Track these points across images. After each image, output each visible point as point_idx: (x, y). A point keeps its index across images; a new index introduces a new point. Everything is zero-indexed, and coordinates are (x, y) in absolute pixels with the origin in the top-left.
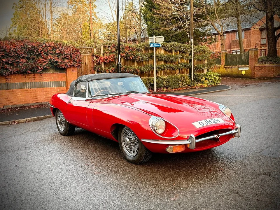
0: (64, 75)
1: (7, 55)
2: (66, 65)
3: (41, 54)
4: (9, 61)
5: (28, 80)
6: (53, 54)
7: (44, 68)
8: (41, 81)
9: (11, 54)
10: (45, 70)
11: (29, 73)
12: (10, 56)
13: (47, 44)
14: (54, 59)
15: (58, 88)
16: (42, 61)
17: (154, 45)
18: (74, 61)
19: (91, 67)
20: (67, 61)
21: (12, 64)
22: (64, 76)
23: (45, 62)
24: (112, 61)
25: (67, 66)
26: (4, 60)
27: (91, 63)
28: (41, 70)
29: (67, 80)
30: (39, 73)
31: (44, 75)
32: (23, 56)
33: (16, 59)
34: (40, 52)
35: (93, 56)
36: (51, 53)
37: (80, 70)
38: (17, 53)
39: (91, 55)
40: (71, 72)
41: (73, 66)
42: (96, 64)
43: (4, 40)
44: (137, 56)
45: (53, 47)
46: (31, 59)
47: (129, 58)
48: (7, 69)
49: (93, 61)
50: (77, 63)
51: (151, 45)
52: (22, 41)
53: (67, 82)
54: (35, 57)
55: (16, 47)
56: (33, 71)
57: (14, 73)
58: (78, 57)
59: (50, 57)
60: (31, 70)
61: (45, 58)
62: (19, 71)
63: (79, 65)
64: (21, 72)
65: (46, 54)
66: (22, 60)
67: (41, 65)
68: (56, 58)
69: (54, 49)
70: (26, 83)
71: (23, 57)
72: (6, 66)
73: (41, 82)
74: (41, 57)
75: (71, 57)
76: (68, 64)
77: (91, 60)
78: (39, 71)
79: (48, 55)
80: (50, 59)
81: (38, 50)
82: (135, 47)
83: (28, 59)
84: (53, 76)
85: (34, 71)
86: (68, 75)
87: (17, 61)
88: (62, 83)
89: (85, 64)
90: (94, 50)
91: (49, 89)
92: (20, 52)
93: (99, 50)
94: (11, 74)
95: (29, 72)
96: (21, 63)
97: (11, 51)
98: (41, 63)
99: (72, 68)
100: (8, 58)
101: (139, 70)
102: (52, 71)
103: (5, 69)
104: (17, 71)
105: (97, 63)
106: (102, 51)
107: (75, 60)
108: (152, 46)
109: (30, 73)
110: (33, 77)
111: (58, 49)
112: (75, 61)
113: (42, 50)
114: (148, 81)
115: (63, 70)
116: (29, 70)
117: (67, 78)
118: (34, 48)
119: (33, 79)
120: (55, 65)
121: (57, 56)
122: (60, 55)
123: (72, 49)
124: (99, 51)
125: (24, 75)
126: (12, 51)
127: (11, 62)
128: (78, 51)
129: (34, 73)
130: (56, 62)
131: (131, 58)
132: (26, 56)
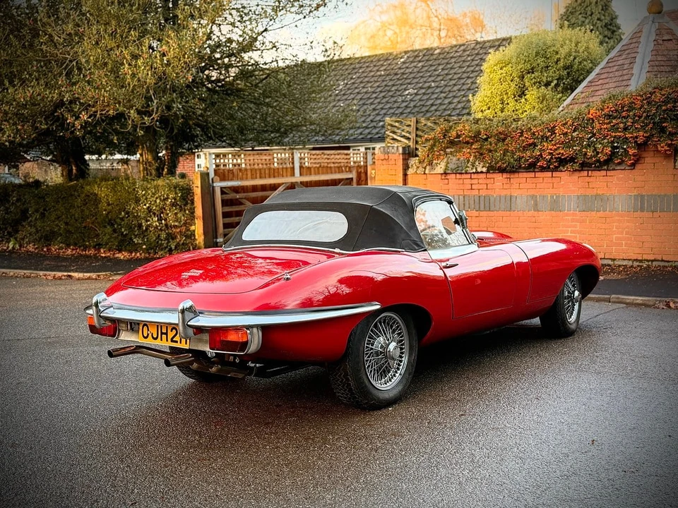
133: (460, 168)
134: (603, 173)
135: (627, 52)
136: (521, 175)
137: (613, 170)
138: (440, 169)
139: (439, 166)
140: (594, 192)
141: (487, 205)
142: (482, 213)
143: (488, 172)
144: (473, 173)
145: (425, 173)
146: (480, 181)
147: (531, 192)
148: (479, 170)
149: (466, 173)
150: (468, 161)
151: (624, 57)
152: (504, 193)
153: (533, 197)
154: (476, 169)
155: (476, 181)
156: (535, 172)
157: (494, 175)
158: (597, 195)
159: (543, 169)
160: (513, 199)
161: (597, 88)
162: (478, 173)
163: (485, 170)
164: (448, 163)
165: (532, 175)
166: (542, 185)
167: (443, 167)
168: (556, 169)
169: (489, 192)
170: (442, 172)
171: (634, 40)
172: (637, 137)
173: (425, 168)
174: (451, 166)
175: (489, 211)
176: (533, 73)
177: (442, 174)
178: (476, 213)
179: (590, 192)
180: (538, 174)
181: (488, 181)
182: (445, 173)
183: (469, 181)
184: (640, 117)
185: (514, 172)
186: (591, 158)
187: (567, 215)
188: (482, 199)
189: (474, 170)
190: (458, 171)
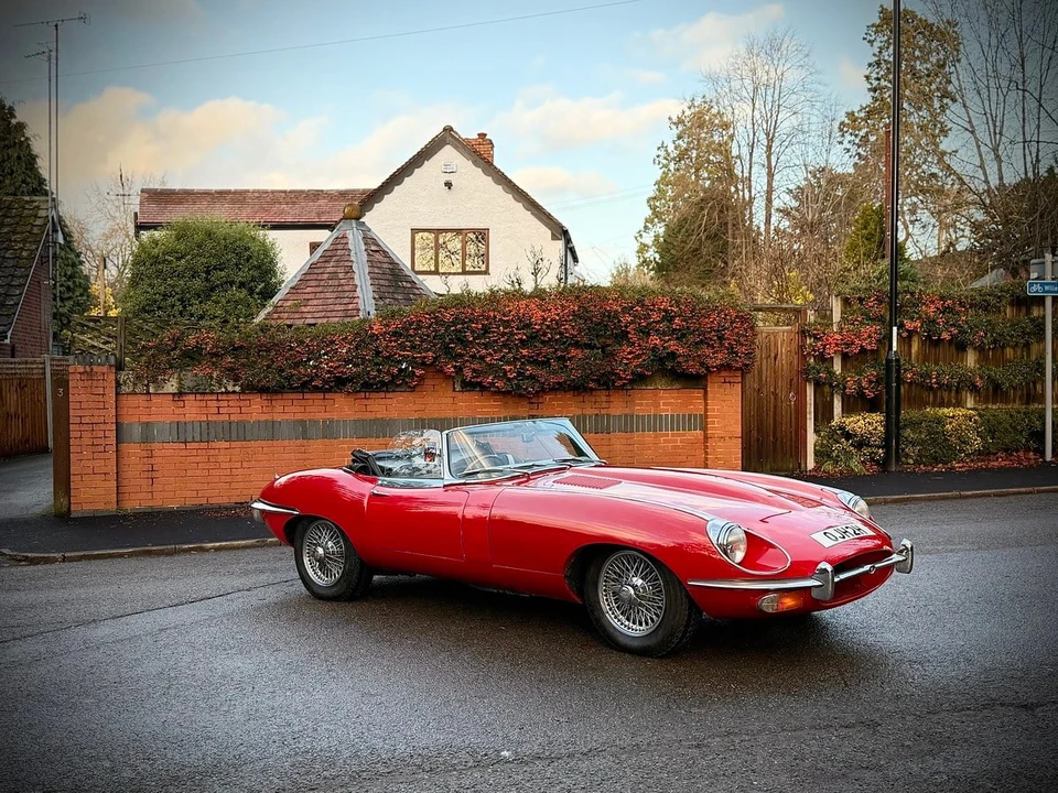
0: (699, 394)
1: (533, 337)
2: (702, 364)
3: (629, 332)
4: (538, 355)
5: (589, 411)
6: (664, 334)
7: (632, 374)
8: (627, 411)
9: (545, 334)
10: (639, 379)
11: (592, 389)
12: (543, 342)
13: (647, 302)
14: (664, 348)
15: (679, 435)
16: (630, 353)
17: (1047, 288)
18: (731, 350)
19: (796, 368)
20: (708, 351)
21: (546, 363)
22: (698, 398)
23: (638, 356)
24: (869, 347)
25: (707, 368)
26: (524, 352)
27: (796, 357)
28: (625, 379)
29: (706, 410)
30: (623, 389)
31: (636, 394)
32: (578, 342)
33: (556, 350)
34: (626, 327)
35: (803, 333)
36: (656, 331)
37: (756, 380)
38: (560, 333)
39: (796, 328)
40: (720, 387)
41: (727, 367)
42: (812, 360)
43: (529, 297)
44: (971, 329)
45: (666, 311)
46: (598, 349)
47: (940, 335)
48: (532, 377)
49: (802, 347)
50: (740, 357)
51: (1034, 288)
52: (577, 297)
53: (706, 417)
54: (609, 342)
55: (558, 315)
56: (605, 383)
57: (551, 390)
58: (742, 339)
59: (655, 340)
60: (598, 381)
61: (639, 345)
62: (565, 382)
63: (747, 365)
64: (569, 385)
65: (643, 333)
66: (573, 352)
67: (626, 364)
68: (673, 345)
69: (669, 318)
70: (585, 416)
71: (577, 345)
72: (530, 370)
73: (626, 416)
74: (628, 340)
75: (721, 338)
76: (710, 362)
77: (794, 346)
78: (621, 383)
79: (648, 334)
80: (654, 349)
81: (620, 321)
82: (966, 297)
83: (590, 347)
84: (662, 398)
85: (607, 383)
86: (710, 395)
87: (559, 353)
88: (690, 419)
89: (775, 358)
90: (809, 311)
91: (649, 436)
92: (569, 329)
93: (824, 314)
94: (543, 391)
95: (592, 385)
96: (569, 359)
97: (544, 327)
98: (628, 359)
99: (723, 374)
100: (536, 346)
101: (981, 378)
102: (661, 384)
103: (527, 378)
104: (559, 383)
105: (815, 357)
106: (837, 317)
107: (732, 348)
108: (1037, 292)
109: (595, 389)
110: (604, 399)
111: (679, 316)
112: (734, 353)
113: (632, 322)
114: (1023, 420)
115: (693, 380)
116: (593, 381)
117: (706, 404)
118: (609, 316)
119: (604, 405)
120: (669, 365)
121: (677, 339)
122: (684, 335)
123: (726, 315)
124: (824, 317)
125: (578, 395)
126: (548, 327)
127: (544, 356)
128: (743, 319)
129: (608, 389)
130: (673, 355)
131: (945, 336)
132: (586, 340)
133: (202, 387)
134: (382, 395)
135: (334, 259)
136: (285, 396)
137: (394, 391)
138: (171, 386)
139: (169, 384)
140: (372, 416)
141: (241, 433)
142: (234, 444)
143: (243, 392)
144: (222, 393)
145: (148, 393)
146: (231, 403)
147: (299, 417)
148: (230, 389)
149: (212, 393)
150: (211, 378)
151: (332, 264)
152: (263, 418)
153: (302, 422)
154: (225, 388)
155: (225, 404)
156: (303, 393)
157: (251, 397)
158: (376, 419)
159: (316, 389)
160: (277, 426)
161: (307, 297)
162: (229, 393)
163: (237, 389)
164: (181, 380)
165: (300, 396)
166: (312, 409)
167: (175, 385)
168: (330, 390)
169: (244, 417)
170: (176, 391)
171: (340, 247)
172: (425, 357)
173: (147, 386)
174: (188, 383)
175: (245, 440)
176: (221, 270)
177: (174, 394)
178: (227, 445)
179: (369, 416)
180: (306, 396)
181: (242, 403)
182: (180, 394)
183: (215, 404)
184: (428, 336)
185: (276, 392)
186: (375, 377)
187: (343, 443)
188: (234, 426)
189: (223, 390)
190: (197, 391)
